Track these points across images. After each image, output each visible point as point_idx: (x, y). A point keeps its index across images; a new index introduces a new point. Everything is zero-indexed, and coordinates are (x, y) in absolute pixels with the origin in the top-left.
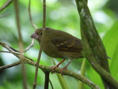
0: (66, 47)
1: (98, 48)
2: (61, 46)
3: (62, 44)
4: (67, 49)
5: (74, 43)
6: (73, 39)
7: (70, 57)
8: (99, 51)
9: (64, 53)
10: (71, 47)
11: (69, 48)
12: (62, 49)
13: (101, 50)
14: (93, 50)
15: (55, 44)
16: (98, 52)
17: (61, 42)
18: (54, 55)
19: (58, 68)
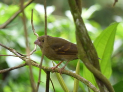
0: (64, 51)
1: (90, 51)
2: (59, 51)
3: (60, 49)
5: (70, 47)
7: (67, 59)
8: (92, 53)
9: (62, 56)
12: (59, 53)
13: (93, 53)
14: (87, 53)
15: (54, 49)
16: (91, 55)
17: (59, 47)
18: (53, 58)
19: (57, 68)
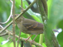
0: (33, 28)
3: (30, 27)
4: (33, 29)
5: (37, 25)
6: (36, 23)
7: (35, 33)
9: (32, 31)
10: (35, 28)
11: (34, 28)
19: (29, 40)
